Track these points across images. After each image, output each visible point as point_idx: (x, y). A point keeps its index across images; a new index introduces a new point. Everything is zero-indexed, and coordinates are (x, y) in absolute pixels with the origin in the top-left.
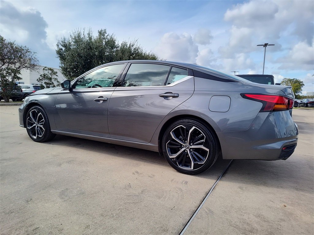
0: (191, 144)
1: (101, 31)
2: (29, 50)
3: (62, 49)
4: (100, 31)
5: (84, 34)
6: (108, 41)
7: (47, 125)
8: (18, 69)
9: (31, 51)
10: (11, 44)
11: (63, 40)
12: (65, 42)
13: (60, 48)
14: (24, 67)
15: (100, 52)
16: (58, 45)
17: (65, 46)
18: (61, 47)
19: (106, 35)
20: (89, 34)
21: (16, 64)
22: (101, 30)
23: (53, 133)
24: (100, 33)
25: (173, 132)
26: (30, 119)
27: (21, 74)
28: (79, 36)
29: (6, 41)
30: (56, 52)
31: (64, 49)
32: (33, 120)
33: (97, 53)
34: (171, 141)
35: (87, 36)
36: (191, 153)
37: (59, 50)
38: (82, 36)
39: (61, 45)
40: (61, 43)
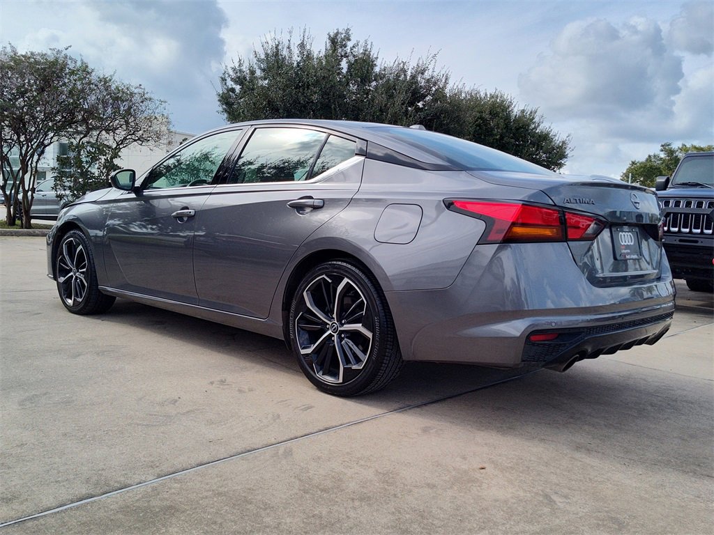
0: (343, 322)
1: (337, 34)
2: (146, 96)
3: (233, 90)
4: (332, 35)
5: (289, 48)
6: (356, 61)
7: (91, 276)
8: (121, 144)
9: (152, 96)
10: (105, 81)
11: (237, 65)
12: (240, 71)
13: (230, 87)
14: (135, 140)
15: (325, 94)
16: (224, 80)
17: (240, 80)
18: (230, 84)
19: (350, 44)
20: (302, 46)
21: (117, 131)
22: (336, 31)
23: (103, 292)
24: (333, 41)
25: (309, 292)
26: (63, 261)
27: (120, 157)
28: (277, 54)
29: (93, 74)
30: (217, 98)
31: (238, 88)
32: (69, 262)
33: (315, 98)
34: (306, 312)
35: (296, 51)
36: (341, 341)
37: (226, 92)
38: (285, 53)
39: (232, 79)
40: (231, 73)
